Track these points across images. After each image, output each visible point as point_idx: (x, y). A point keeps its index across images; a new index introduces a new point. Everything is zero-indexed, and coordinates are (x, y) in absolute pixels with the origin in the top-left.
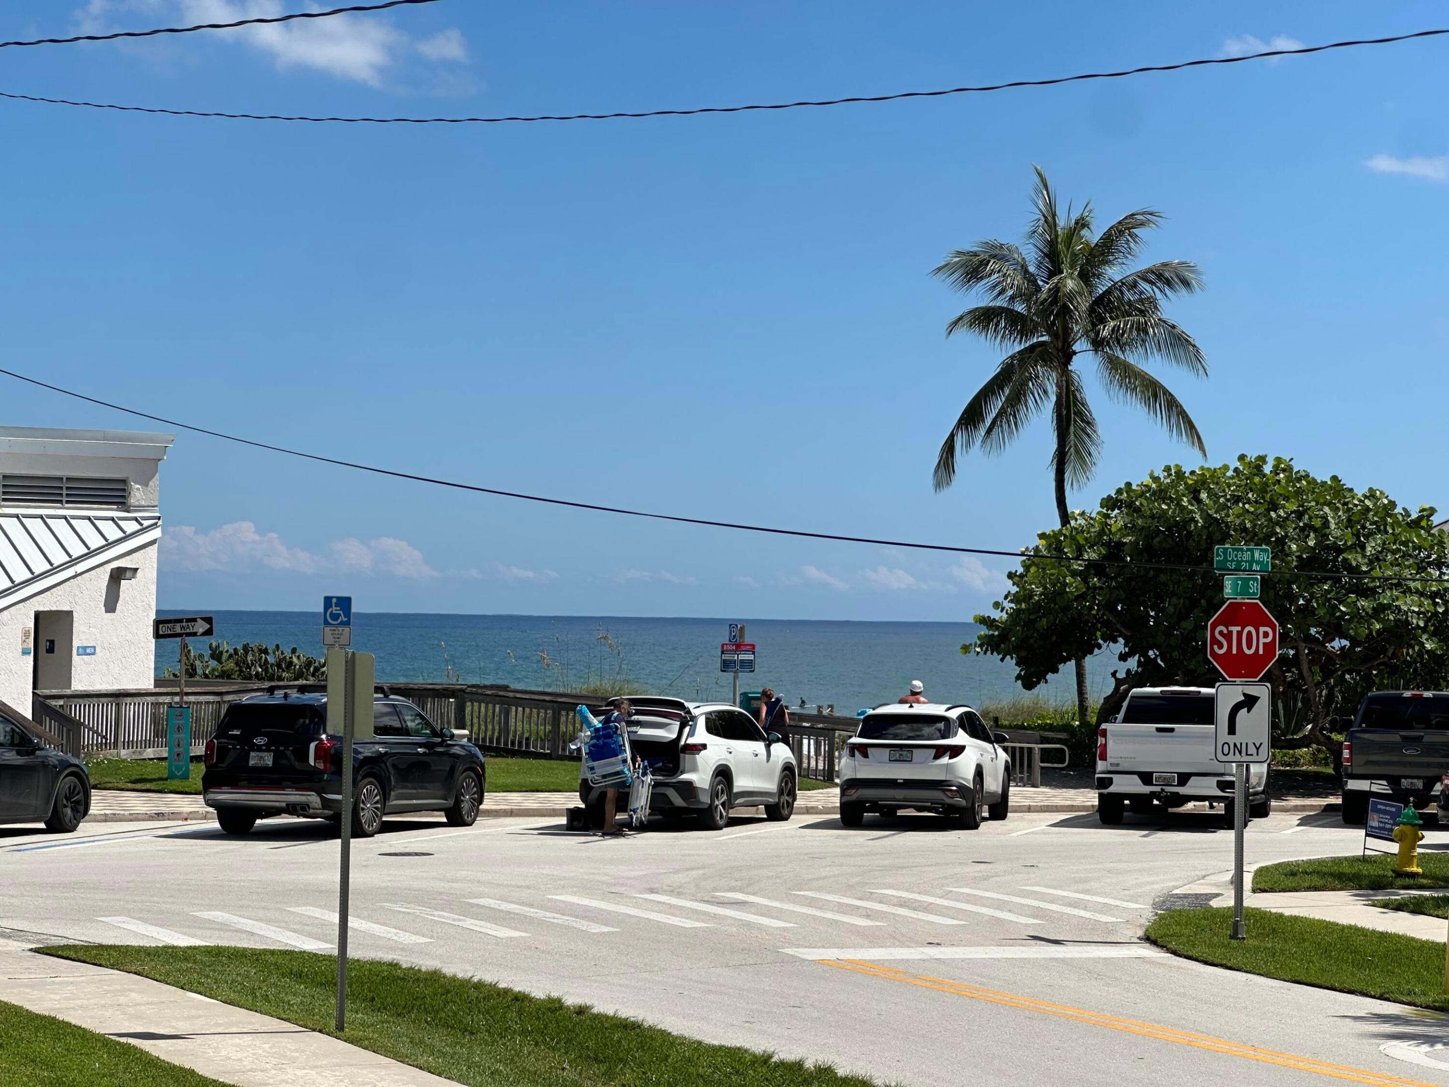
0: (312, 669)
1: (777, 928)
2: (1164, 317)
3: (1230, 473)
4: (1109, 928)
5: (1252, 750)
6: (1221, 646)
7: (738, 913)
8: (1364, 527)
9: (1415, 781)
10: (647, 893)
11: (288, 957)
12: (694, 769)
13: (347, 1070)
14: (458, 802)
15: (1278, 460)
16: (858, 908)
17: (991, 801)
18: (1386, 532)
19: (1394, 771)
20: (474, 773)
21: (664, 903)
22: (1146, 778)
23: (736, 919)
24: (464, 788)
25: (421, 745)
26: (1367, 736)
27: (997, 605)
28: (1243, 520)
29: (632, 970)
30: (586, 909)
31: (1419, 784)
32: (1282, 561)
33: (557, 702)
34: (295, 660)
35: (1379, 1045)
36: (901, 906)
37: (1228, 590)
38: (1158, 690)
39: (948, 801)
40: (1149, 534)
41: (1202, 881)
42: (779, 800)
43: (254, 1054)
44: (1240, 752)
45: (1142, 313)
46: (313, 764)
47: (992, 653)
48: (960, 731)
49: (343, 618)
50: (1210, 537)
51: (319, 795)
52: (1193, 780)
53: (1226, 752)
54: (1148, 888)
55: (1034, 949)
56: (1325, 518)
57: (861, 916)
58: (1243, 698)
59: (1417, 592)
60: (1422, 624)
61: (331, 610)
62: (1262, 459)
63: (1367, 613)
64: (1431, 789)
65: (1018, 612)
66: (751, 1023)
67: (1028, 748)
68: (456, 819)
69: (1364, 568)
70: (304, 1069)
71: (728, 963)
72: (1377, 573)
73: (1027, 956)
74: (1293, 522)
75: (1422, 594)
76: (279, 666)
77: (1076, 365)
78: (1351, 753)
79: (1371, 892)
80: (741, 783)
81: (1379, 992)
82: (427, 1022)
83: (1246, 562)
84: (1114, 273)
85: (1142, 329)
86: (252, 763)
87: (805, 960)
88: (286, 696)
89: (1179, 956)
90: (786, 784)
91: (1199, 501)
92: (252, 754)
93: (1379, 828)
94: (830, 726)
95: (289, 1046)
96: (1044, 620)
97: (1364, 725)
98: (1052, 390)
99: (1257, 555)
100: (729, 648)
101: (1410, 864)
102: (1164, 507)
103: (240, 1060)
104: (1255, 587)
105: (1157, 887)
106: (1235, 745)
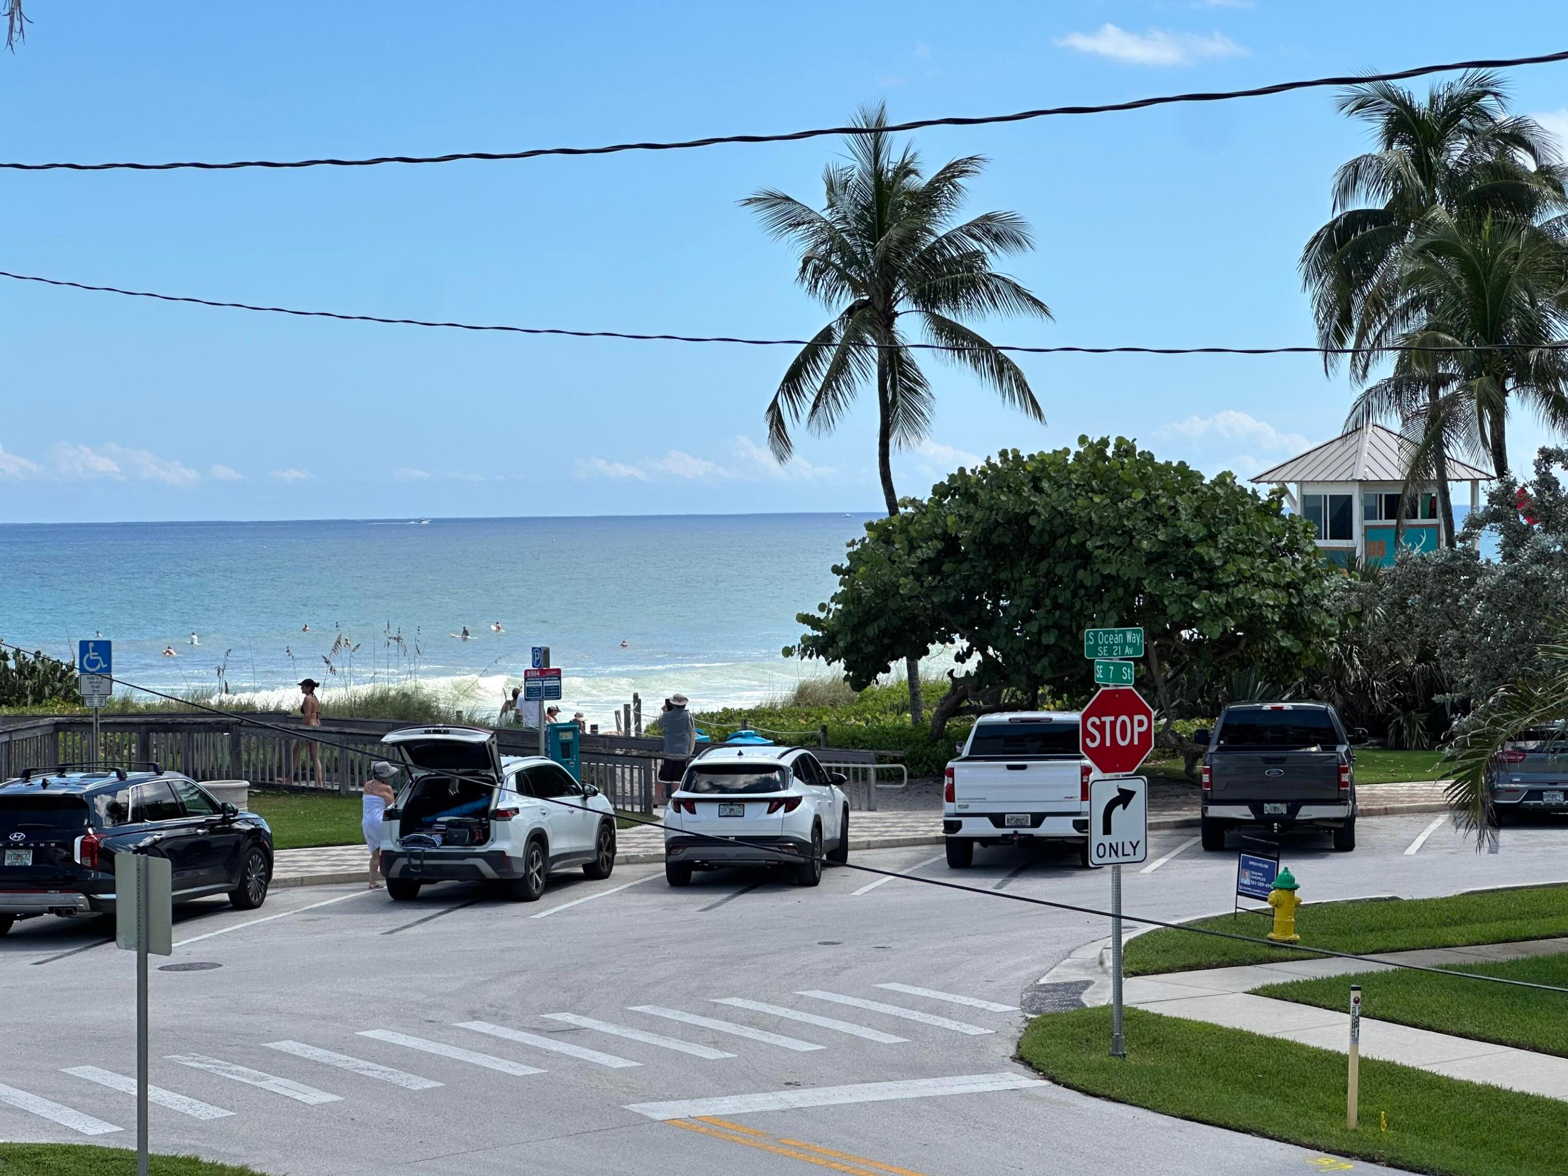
0: (58, 674)
1: (619, 1069)
2: (994, 271)
3: (1071, 458)
4: (978, 1044)
5: (1128, 849)
6: (1093, 739)
7: (573, 1047)
8: (1214, 516)
9: (1278, 805)
10: (468, 1021)
11: (73, 1158)
12: (507, 837)
14: (244, 882)
15: (1120, 440)
16: (703, 1029)
17: (828, 850)
18: (1238, 522)
19: (1255, 794)
20: (261, 848)
21: (489, 1036)
22: (998, 820)
23: (571, 1058)
24: (249, 865)
25: (199, 826)
26: (1227, 758)
27: (822, 607)
28: (1089, 513)
29: (463, 1149)
30: (406, 1052)
31: (1283, 809)
32: (1131, 556)
33: (344, 733)
34: (39, 665)
36: (750, 1024)
37: (1099, 675)
38: (1005, 717)
39: (785, 858)
40: (987, 528)
41: (1068, 961)
42: (598, 856)
44: (1116, 853)
45: (968, 268)
46: (79, 862)
47: (818, 657)
48: (795, 779)
49: (102, 665)
50: (1053, 531)
51: (87, 895)
52: (1048, 820)
53: (1101, 853)
54: (1013, 976)
55: (902, 1083)
56: (1174, 507)
57: (708, 1044)
58: (1118, 794)
59: (1270, 583)
60: (1277, 619)
61: (87, 656)
62: (1104, 442)
63: (1220, 610)
64: (1296, 814)
65: (844, 615)
67: (862, 768)
69: (1218, 563)
71: (569, 1131)
72: (1230, 568)
73: (894, 1097)
74: (1140, 513)
75: (1275, 586)
76: (20, 672)
77: (900, 325)
78: (1211, 777)
80: (557, 846)
83: (1117, 645)
85: (971, 286)
86: (7, 863)
87: (654, 1121)
88: (45, 784)
89: (1057, 1083)
90: (605, 838)
91: (1040, 490)
92: (8, 852)
93: (1251, 886)
94: (645, 753)
96: (875, 624)
97: (1222, 742)
99: (1129, 637)
100: (534, 674)
101: (1286, 932)
102: (1004, 497)
104: (1129, 673)
105: (1022, 974)
106: (1111, 845)
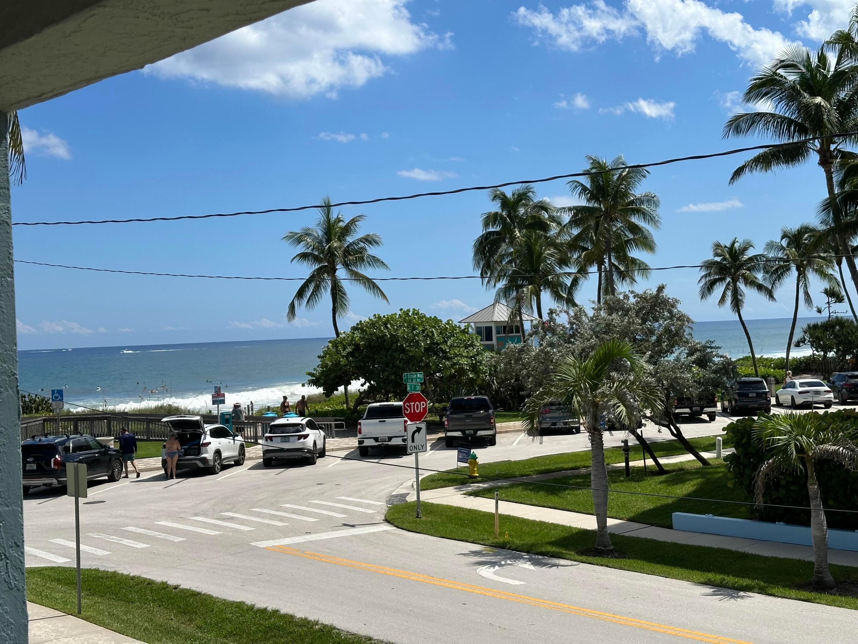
0: (44, 402)
1: (248, 531)
2: (369, 253)
3: (397, 316)
4: (371, 516)
5: (420, 447)
6: (407, 411)
7: (232, 524)
8: (446, 335)
9: (470, 431)
10: (194, 517)
12: (207, 452)
13: (86, 636)
14: (113, 472)
15: (414, 310)
16: (277, 516)
17: (319, 452)
18: (454, 336)
19: (463, 428)
21: (202, 522)
22: (376, 439)
23: (231, 528)
24: (115, 466)
25: (96, 453)
26: (453, 416)
27: (315, 369)
28: (404, 335)
29: (194, 561)
30: (172, 529)
31: (472, 432)
32: (418, 349)
33: (148, 419)
34: (37, 399)
35: (476, 570)
36: (293, 513)
37: (409, 388)
38: (378, 404)
39: (304, 455)
40: (370, 341)
41: (401, 486)
42: (239, 458)
43: (45, 631)
44: (416, 449)
45: (361, 253)
46: (53, 467)
47: (314, 386)
48: (307, 428)
49: (60, 398)
50: (392, 341)
51: (56, 479)
52: (393, 439)
53: (411, 449)
54: (383, 492)
55: (346, 531)
56: (432, 332)
57: (279, 521)
58: (416, 429)
60: (468, 368)
61: (54, 395)
62: (409, 311)
64: (476, 434)
65: (323, 371)
66: (243, 586)
67: (330, 424)
68: (112, 479)
69: (448, 350)
70: (67, 637)
71: (231, 553)
72: (452, 352)
74: (421, 334)
75: (467, 357)
76: (30, 402)
77: (338, 273)
78: (448, 423)
79: (461, 486)
80: (224, 455)
81: (472, 539)
82: (114, 599)
83: (415, 378)
84: (350, 239)
85: (362, 259)
86: (27, 468)
87: (260, 548)
88: (40, 440)
89: (399, 528)
90: (241, 451)
91: (387, 328)
92: (27, 465)
93: (462, 458)
94: (255, 421)
95: (59, 625)
96: (333, 374)
97: (451, 410)
98: (329, 283)
99: (418, 375)
100: (215, 395)
101: (474, 473)
102: (375, 331)
103: (40, 636)
104: (419, 388)
105: (386, 491)
106: (414, 446)
